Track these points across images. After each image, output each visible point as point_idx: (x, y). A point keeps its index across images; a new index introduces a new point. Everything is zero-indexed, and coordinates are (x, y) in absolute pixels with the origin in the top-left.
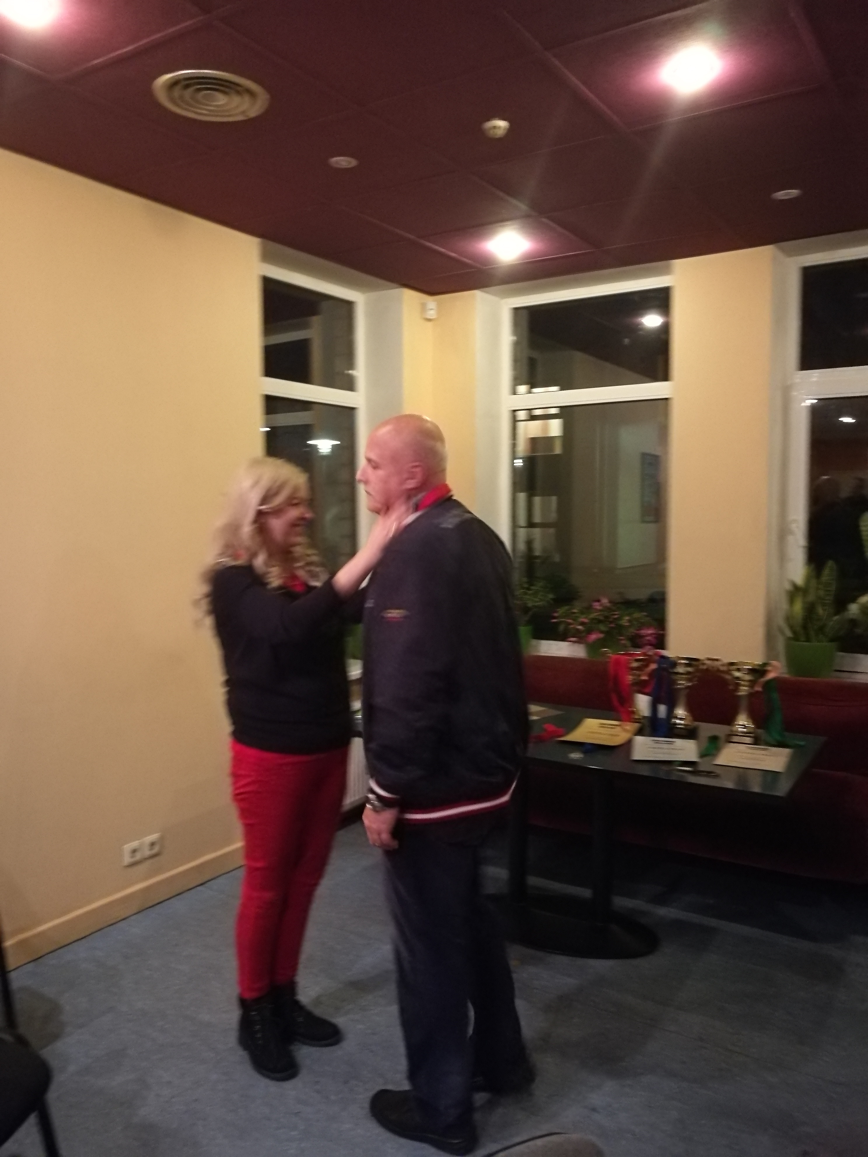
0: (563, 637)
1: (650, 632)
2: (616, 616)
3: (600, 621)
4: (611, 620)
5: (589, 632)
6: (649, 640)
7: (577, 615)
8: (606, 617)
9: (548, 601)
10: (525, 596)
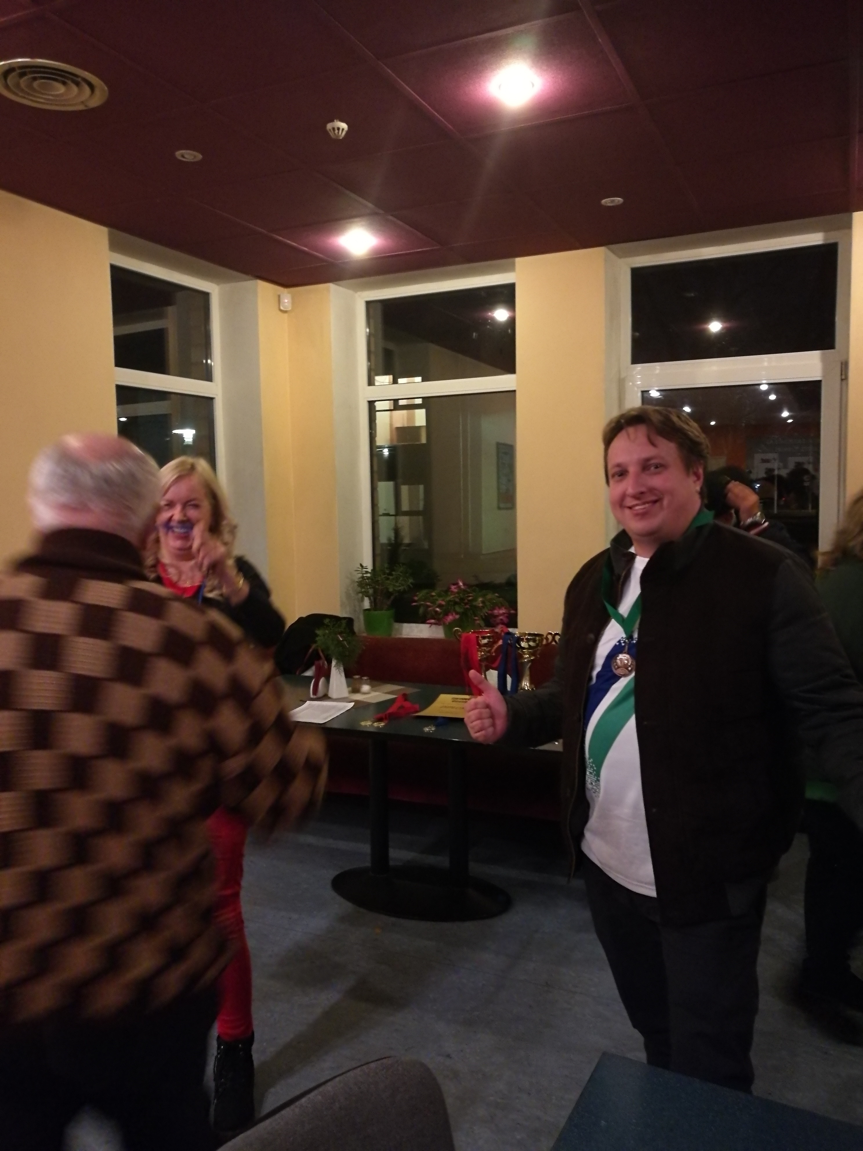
0: (423, 620)
1: (501, 612)
2: (470, 598)
3: (456, 603)
4: (466, 601)
5: (446, 614)
6: (501, 620)
7: (435, 598)
8: (462, 599)
9: (409, 585)
10: (386, 582)
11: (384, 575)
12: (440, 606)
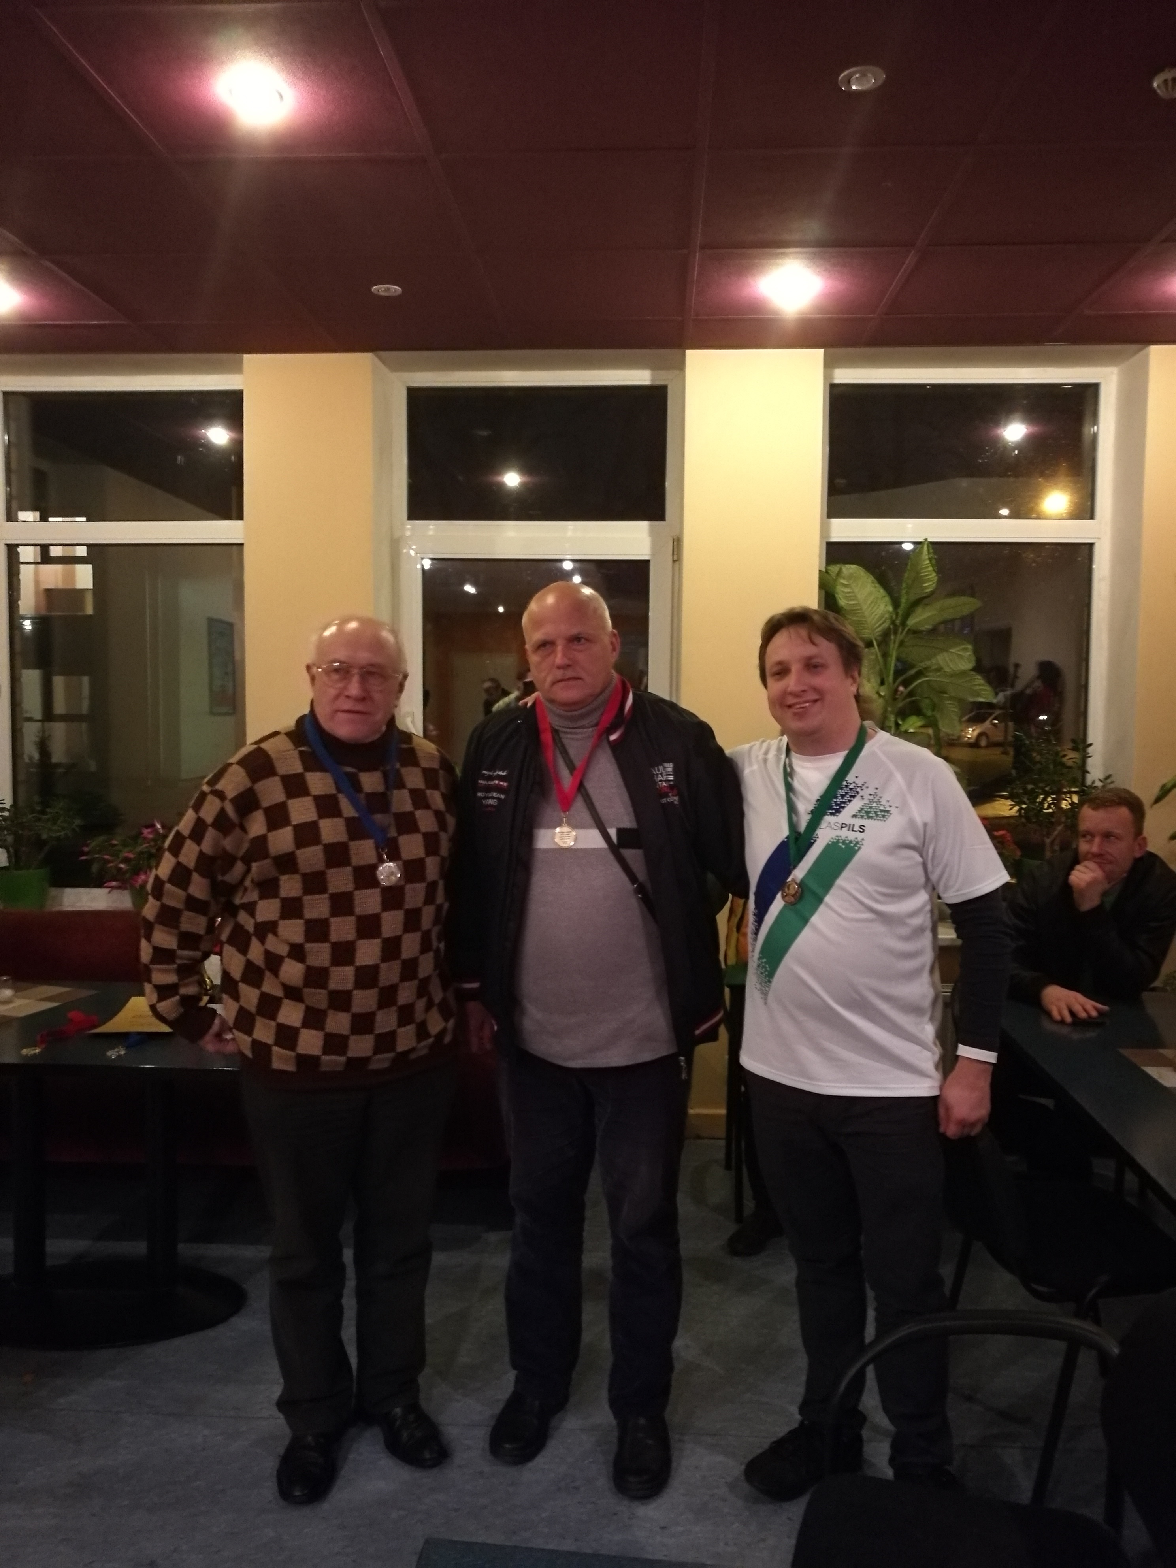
5: (136, 872)
7: (118, 848)
9: (74, 830)
10: (37, 824)
11: (34, 813)
12: (126, 860)
